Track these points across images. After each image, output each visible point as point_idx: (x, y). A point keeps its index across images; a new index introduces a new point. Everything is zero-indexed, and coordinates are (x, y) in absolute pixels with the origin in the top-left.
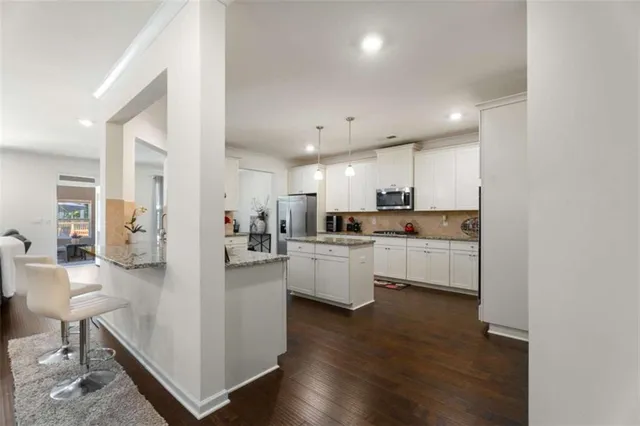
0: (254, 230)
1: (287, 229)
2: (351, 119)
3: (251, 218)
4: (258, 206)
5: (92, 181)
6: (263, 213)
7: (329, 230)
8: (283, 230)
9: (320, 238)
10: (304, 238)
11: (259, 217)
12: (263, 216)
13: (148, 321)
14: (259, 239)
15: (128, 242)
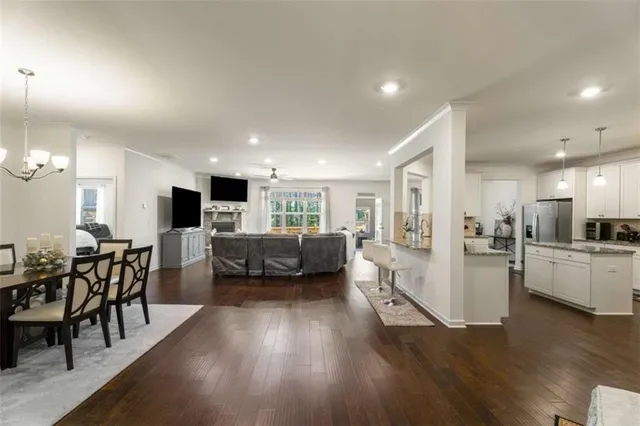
0: (498, 233)
1: (534, 233)
2: (601, 130)
3: (496, 221)
4: (504, 211)
5: (373, 195)
6: (509, 218)
7: (589, 237)
8: (529, 235)
9: (574, 245)
10: (553, 244)
11: (504, 221)
12: (509, 221)
13: (421, 280)
14: (503, 242)
15: (404, 237)
